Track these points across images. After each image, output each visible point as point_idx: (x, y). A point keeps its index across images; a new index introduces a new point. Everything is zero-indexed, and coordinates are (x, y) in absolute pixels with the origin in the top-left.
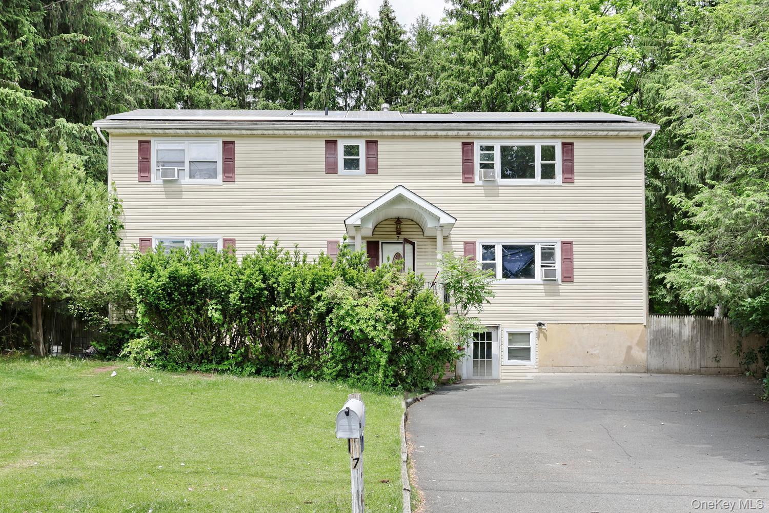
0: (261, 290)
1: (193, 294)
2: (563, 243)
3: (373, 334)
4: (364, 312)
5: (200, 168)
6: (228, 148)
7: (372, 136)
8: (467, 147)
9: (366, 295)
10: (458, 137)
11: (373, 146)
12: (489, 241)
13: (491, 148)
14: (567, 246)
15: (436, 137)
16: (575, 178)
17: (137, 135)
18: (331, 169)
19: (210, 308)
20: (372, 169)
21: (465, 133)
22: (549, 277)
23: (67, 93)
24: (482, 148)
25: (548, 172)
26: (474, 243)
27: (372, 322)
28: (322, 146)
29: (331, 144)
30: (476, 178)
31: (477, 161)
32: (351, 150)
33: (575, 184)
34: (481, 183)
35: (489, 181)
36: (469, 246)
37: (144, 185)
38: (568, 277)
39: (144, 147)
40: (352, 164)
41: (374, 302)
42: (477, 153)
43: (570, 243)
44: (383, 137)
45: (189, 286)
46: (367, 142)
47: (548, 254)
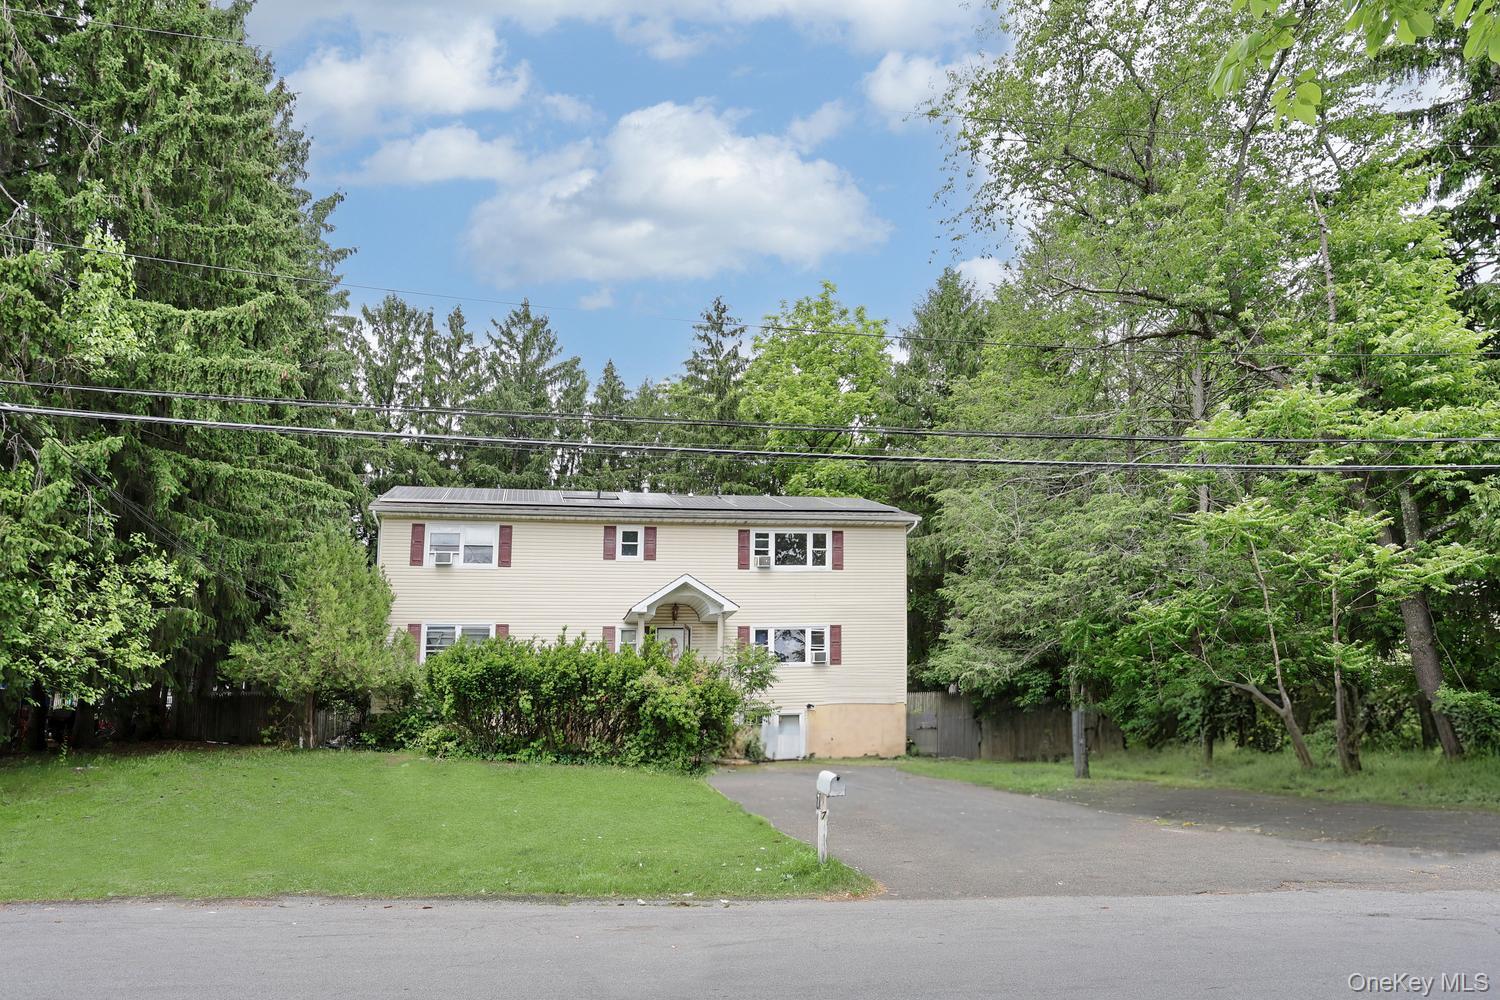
0: (577, 680)
1: (505, 684)
2: (832, 627)
3: (684, 721)
4: (676, 700)
5: (477, 553)
6: (506, 536)
7: (651, 523)
8: (743, 536)
9: (673, 684)
10: (734, 525)
11: (651, 532)
12: (762, 626)
13: (766, 536)
14: (836, 631)
15: (714, 524)
16: (845, 565)
18: (609, 554)
20: (650, 555)
21: (741, 521)
22: (819, 660)
24: (758, 536)
25: (819, 560)
26: (748, 628)
27: (683, 710)
28: (600, 531)
29: (610, 530)
30: (752, 564)
31: (753, 548)
32: (630, 536)
33: (844, 571)
34: (756, 569)
35: (764, 566)
36: (743, 631)
37: (416, 568)
38: (836, 659)
39: (418, 529)
40: (629, 550)
41: (684, 691)
42: (753, 540)
43: (839, 627)
44: (661, 524)
45: (503, 677)
46: (646, 528)
47: (818, 638)
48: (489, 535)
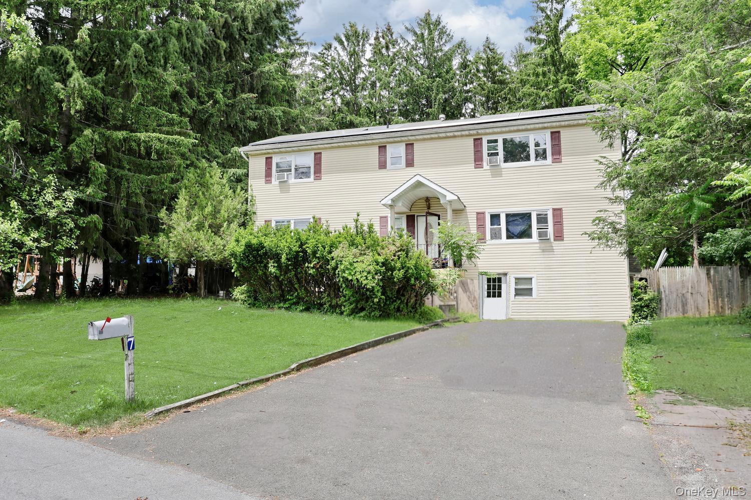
1: (260, 256)
2: (554, 210)
3: (365, 282)
5: (302, 173)
6: (318, 157)
7: (409, 140)
8: (478, 142)
9: (365, 254)
10: (470, 135)
11: (410, 147)
12: (495, 211)
13: (496, 141)
14: (558, 213)
15: (454, 137)
16: (563, 158)
17: (265, 154)
18: (383, 165)
19: (270, 265)
20: (410, 163)
21: (475, 132)
22: (542, 235)
23: (252, 130)
24: (489, 142)
25: (541, 156)
26: (483, 213)
27: (365, 274)
28: (376, 150)
29: (382, 148)
30: (485, 164)
31: (485, 151)
33: (563, 163)
34: (488, 167)
35: (494, 166)
36: (480, 216)
37: (268, 185)
38: (559, 236)
39: (269, 160)
40: (396, 161)
41: (369, 258)
42: (485, 145)
43: (560, 209)
44: (417, 140)
46: (406, 145)
47: (542, 219)
48: (308, 160)
